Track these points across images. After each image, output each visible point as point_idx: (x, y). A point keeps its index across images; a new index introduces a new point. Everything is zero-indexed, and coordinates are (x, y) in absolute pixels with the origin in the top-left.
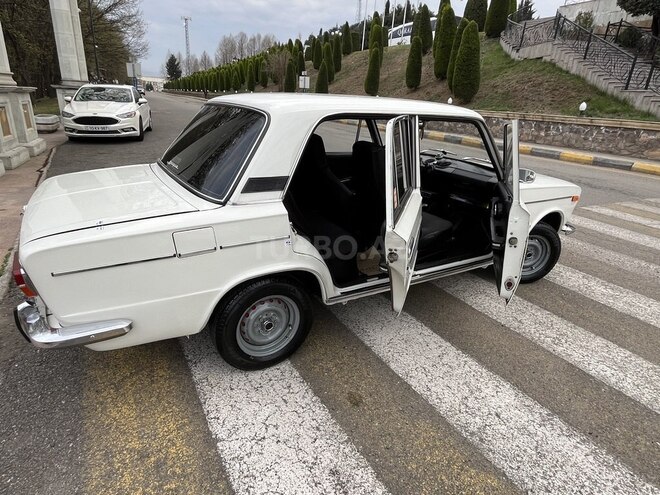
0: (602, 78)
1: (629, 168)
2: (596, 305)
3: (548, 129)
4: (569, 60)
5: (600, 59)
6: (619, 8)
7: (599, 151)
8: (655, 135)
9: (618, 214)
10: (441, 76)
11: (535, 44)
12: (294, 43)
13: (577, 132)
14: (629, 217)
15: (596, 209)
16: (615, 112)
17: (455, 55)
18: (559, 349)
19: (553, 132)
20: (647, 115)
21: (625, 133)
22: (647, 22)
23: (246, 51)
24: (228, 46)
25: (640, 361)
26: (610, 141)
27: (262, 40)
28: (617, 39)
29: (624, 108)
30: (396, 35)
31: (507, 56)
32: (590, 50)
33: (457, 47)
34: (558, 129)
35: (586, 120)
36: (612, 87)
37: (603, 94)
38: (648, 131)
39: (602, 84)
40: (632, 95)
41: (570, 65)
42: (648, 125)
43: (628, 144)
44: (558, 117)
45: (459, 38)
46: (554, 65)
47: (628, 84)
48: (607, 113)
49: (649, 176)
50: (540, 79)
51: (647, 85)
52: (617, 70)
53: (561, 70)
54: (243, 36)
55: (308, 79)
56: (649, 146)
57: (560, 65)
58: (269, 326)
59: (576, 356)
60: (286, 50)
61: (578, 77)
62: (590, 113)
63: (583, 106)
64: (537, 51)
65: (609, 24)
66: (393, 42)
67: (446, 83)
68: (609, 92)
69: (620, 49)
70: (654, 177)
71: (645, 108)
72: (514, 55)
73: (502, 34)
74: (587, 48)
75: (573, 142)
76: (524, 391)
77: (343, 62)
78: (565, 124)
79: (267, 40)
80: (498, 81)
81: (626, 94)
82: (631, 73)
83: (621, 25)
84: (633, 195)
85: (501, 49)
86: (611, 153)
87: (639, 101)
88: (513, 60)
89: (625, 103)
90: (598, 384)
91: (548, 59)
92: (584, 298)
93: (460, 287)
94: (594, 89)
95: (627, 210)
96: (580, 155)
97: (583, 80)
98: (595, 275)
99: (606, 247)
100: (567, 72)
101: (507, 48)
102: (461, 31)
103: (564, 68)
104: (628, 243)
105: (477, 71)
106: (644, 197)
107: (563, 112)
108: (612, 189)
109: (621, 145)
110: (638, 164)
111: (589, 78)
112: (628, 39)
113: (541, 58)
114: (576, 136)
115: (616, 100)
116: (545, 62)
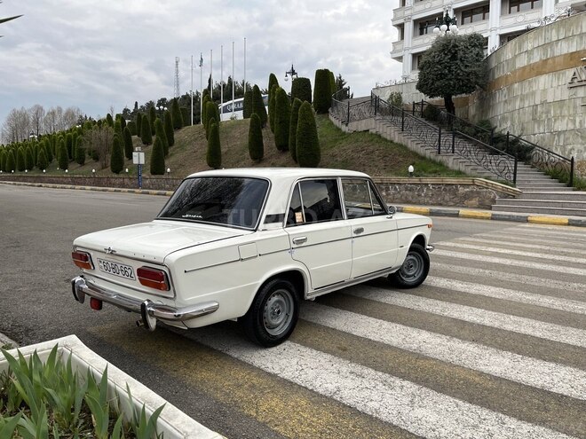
0: (419, 146)
1: (457, 215)
2: (459, 292)
3: (387, 189)
4: (391, 132)
5: (414, 131)
6: (418, 91)
8: (468, 188)
9: (458, 245)
10: (283, 148)
11: (360, 119)
12: (114, 119)
13: (411, 190)
14: (465, 246)
15: (441, 243)
16: (435, 172)
17: (294, 129)
18: (446, 314)
19: (392, 192)
20: (459, 173)
21: (447, 188)
22: (440, 101)
23: (42, 125)
24: (19, 122)
25: (490, 312)
26: (438, 195)
27: (63, 114)
28: (423, 115)
29: (441, 169)
30: (226, 110)
31: (339, 129)
32: (405, 124)
33: (295, 122)
34: (396, 189)
35: (416, 180)
36: (429, 153)
37: (423, 158)
38: (464, 185)
39: (421, 151)
40: (444, 158)
41: (392, 136)
42: (461, 180)
43: (452, 197)
44: (394, 179)
45: (296, 116)
46: (380, 136)
47: (439, 149)
48: (430, 173)
49: (473, 220)
50: (371, 148)
51: (453, 150)
52: (429, 139)
53: (386, 140)
54: (39, 110)
55: (142, 155)
56: (467, 197)
57: (384, 136)
58: (279, 312)
59: (456, 315)
60: (106, 126)
61: (401, 145)
62: (418, 173)
63: (411, 169)
64: (363, 125)
65: (414, 104)
66: (225, 117)
67: (289, 154)
68: (427, 156)
69: (427, 122)
70: (476, 220)
71: (456, 168)
72: (344, 128)
73: (330, 110)
74: (403, 122)
75: (410, 198)
76: (434, 332)
77: (175, 136)
78: (400, 184)
79: (70, 114)
80: (336, 150)
81: (439, 158)
82: (439, 141)
83: (423, 105)
84: (465, 232)
85: (332, 123)
86: (441, 205)
87: (451, 162)
88: (344, 133)
89: (441, 164)
90: (472, 324)
91: (374, 131)
92: (451, 290)
93: (373, 295)
94: (416, 154)
95: (463, 242)
96: (418, 208)
97: (405, 148)
98: (454, 279)
99: (456, 264)
100: (392, 142)
101: (337, 123)
102: (296, 109)
103: (388, 138)
104: (469, 261)
105: (316, 142)
106: (472, 233)
107: (396, 174)
108: (450, 230)
109: (447, 198)
110: (462, 211)
111: (409, 146)
112: (430, 114)
113: (368, 131)
114: (411, 193)
115: (434, 162)
116: (372, 134)
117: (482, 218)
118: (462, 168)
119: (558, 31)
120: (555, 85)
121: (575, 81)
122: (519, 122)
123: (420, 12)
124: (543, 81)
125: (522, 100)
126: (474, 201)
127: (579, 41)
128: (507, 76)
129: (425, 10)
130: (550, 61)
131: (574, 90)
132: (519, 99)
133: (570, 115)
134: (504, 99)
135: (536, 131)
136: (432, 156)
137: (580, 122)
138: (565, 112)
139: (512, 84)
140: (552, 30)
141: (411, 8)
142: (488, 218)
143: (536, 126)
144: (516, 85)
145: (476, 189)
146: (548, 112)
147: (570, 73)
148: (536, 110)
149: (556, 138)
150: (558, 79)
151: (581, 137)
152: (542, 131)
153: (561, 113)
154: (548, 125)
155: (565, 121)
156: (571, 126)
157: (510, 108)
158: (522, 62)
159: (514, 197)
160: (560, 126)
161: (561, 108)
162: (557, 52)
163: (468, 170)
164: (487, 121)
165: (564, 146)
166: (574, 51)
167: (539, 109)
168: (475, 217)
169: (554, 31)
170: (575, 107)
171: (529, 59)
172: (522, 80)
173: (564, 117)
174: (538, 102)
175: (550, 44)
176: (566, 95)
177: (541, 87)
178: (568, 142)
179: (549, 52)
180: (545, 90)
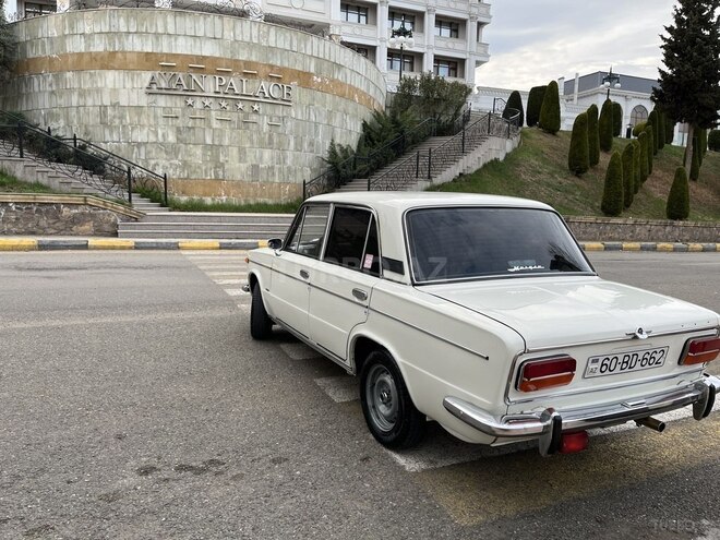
7: (18, 234)
8: (77, 208)
21: (43, 209)
26: (27, 220)
29: (8, 179)
38: (69, 205)
40: (7, 163)
42: (66, 199)
43: (51, 221)
51: (22, 153)
56: (75, 221)
86: (33, 234)
87: (20, 171)
109: (43, 223)
110: (92, 241)
117: (123, 248)
118: (44, 180)
119: (128, 22)
120: (128, 85)
121: (154, 87)
122: (80, 124)
124: (111, 78)
125: (80, 95)
126: (88, 227)
127: (154, 40)
128: (52, 59)
130: (120, 55)
131: (153, 98)
132: (76, 93)
133: (151, 126)
134: (49, 89)
135: (108, 138)
137: (163, 135)
138: (144, 121)
139: (62, 71)
140: (119, 17)
142: (130, 248)
143: (107, 132)
144: (69, 75)
145: (88, 210)
146: (122, 117)
147: (147, 76)
148: (105, 113)
149: (136, 150)
150: (132, 80)
151: (166, 152)
152: (115, 138)
153: (139, 121)
154: (124, 133)
155: (145, 131)
156: (152, 138)
157: (62, 102)
158: (76, 46)
159: (136, 220)
160: (140, 136)
161: (139, 115)
162: (128, 48)
163: (55, 184)
164: (20, 115)
165: (146, 160)
166: (150, 51)
167: (109, 111)
168: (113, 248)
169: (122, 20)
170: (155, 117)
171: (88, 45)
172: (78, 70)
173: (143, 126)
174: (107, 102)
175: (118, 34)
176: (144, 101)
177: (110, 86)
178: (151, 155)
179: (117, 44)
180: (114, 90)
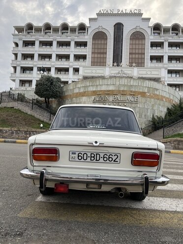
0: (41, 116)
3: (30, 134)
4: (27, 110)
6: (35, 94)
11: (8, 102)
32: (34, 107)
36: (45, 119)
37: (43, 122)
39: (42, 118)
46: (20, 110)
47: (50, 119)
50: (17, 115)
53: (23, 112)
61: (31, 115)
64: (10, 105)
68: (45, 121)
74: (32, 106)
81: (50, 122)
83: (37, 100)
91: (17, 108)
97: (34, 117)
100: (27, 114)
103: (25, 112)
107: (33, 128)
111: (36, 116)
113: (13, 107)
115: (48, 124)
116: (15, 109)
119: (89, 83)
121: (95, 100)
123: (23, 64)
124: (84, 99)
127: (96, 87)
128: (70, 95)
129: (26, 64)
130: (87, 92)
131: (94, 103)
134: (69, 103)
136: (47, 121)
139: (72, 98)
141: (20, 61)
144: (74, 99)
147: (93, 97)
150: (89, 99)
158: (76, 91)
162: (89, 90)
166: (95, 90)
171: (79, 90)
172: (76, 97)
175: (87, 86)
177: (84, 101)
179: (86, 89)
